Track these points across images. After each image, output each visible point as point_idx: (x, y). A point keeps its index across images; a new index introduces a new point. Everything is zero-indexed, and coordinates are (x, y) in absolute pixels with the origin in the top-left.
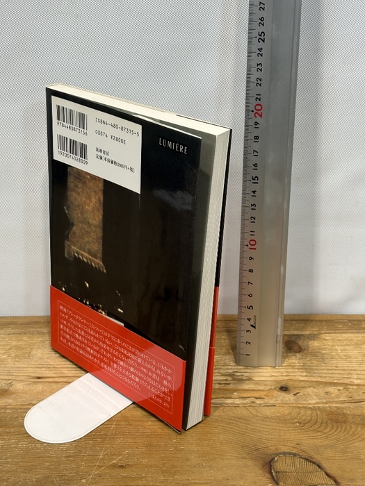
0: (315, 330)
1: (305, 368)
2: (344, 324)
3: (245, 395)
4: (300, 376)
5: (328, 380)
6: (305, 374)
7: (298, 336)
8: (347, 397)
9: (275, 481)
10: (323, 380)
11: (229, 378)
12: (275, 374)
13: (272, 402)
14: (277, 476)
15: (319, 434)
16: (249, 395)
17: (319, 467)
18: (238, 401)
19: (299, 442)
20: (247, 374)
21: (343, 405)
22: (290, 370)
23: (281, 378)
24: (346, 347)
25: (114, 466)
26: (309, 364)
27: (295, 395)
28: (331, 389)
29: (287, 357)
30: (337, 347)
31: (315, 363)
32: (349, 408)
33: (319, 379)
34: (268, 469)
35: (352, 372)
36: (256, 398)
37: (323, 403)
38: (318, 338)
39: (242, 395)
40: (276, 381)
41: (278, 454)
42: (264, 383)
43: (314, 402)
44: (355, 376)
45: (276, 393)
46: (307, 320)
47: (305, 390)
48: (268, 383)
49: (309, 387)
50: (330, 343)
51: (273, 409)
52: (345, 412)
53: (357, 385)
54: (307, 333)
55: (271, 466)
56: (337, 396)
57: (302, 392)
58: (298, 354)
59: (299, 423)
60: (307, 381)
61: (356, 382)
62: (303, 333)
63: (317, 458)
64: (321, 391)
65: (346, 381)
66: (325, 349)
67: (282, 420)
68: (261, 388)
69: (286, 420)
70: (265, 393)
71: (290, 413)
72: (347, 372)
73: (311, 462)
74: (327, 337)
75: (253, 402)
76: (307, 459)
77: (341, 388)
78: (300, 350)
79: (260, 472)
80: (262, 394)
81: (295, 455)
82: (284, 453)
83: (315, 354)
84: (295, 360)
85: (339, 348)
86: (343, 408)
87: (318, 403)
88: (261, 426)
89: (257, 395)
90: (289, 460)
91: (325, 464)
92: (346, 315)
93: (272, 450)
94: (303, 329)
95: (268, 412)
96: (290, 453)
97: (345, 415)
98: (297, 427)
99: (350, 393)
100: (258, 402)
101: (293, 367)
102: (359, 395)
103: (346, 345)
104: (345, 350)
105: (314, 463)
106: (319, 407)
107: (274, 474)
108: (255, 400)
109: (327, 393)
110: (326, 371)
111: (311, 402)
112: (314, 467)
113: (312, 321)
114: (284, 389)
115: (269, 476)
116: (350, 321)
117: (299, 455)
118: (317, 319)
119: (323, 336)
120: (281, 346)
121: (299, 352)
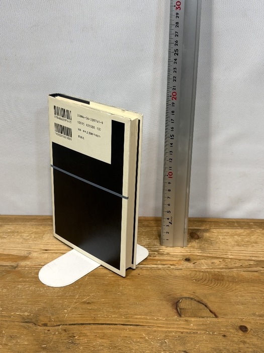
0: (207, 227)
1: (200, 248)
2: (225, 223)
3: (164, 263)
4: (197, 252)
5: (214, 255)
6: (200, 252)
7: (198, 230)
8: (224, 265)
9: (179, 314)
10: (211, 255)
11: (156, 253)
12: (183, 251)
13: (180, 267)
14: (180, 312)
15: (207, 287)
16: (167, 263)
17: (206, 306)
18: (160, 266)
19: (195, 291)
20: (167, 251)
21: (222, 270)
22: (191, 249)
23: (186, 254)
24: (225, 237)
25: (84, 303)
26: (203, 246)
27: (194, 263)
28: (215, 261)
29: (190, 241)
30: (220, 237)
31: (207, 245)
32: (225, 272)
33: (208, 255)
34: (175, 307)
35: (228, 251)
36: (171, 265)
37: (210, 269)
38: (209, 231)
39: (163, 263)
40: (183, 255)
41: (182, 298)
42: (176, 256)
43: (205, 268)
44: (230, 254)
45: (182, 262)
46: (203, 221)
47: (200, 261)
48: (178, 256)
49: (203, 259)
50: (216, 234)
51: (180, 272)
52: (223, 274)
53: (231, 259)
54: (203, 228)
55: (177, 305)
56: (219, 265)
57: (198, 262)
58: (197, 240)
59: (196, 280)
60: (201, 256)
61: (230, 257)
62: (200, 228)
63: (205, 301)
64: (209, 261)
65: (225, 256)
66: (213, 237)
67: (185, 278)
68: (174, 259)
69: (187, 278)
70: (176, 262)
71: (190, 274)
72: (225, 251)
73: (201, 303)
74: (214, 231)
75: (169, 267)
76: (199, 302)
77: (221, 260)
78: (198, 238)
79: (170, 308)
80: (174, 263)
81: (192, 299)
82: (186, 298)
83: (207, 240)
84: (195, 243)
85: (221, 237)
86: (222, 272)
87: (207, 269)
88: (173, 281)
89: (171, 263)
90: (188, 302)
91: (209, 305)
92: (226, 219)
93: (178, 295)
94: (201, 226)
95: (177, 273)
96: (189, 298)
97: (222, 276)
98: (194, 282)
99: (226, 263)
100: (172, 267)
101: (194, 247)
102: (231, 265)
103: (225, 235)
104: (224, 238)
105: (203, 304)
106: (207, 271)
107: (179, 310)
108: (170, 266)
109: (213, 263)
110: (213, 250)
111: (203, 268)
112: (202, 307)
113: (206, 221)
114: (188, 260)
115: (175, 311)
116: (228, 222)
117: (194, 299)
118: (209, 220)
119: (212, 230)
120: (187, 236)
121: (198, 239)
